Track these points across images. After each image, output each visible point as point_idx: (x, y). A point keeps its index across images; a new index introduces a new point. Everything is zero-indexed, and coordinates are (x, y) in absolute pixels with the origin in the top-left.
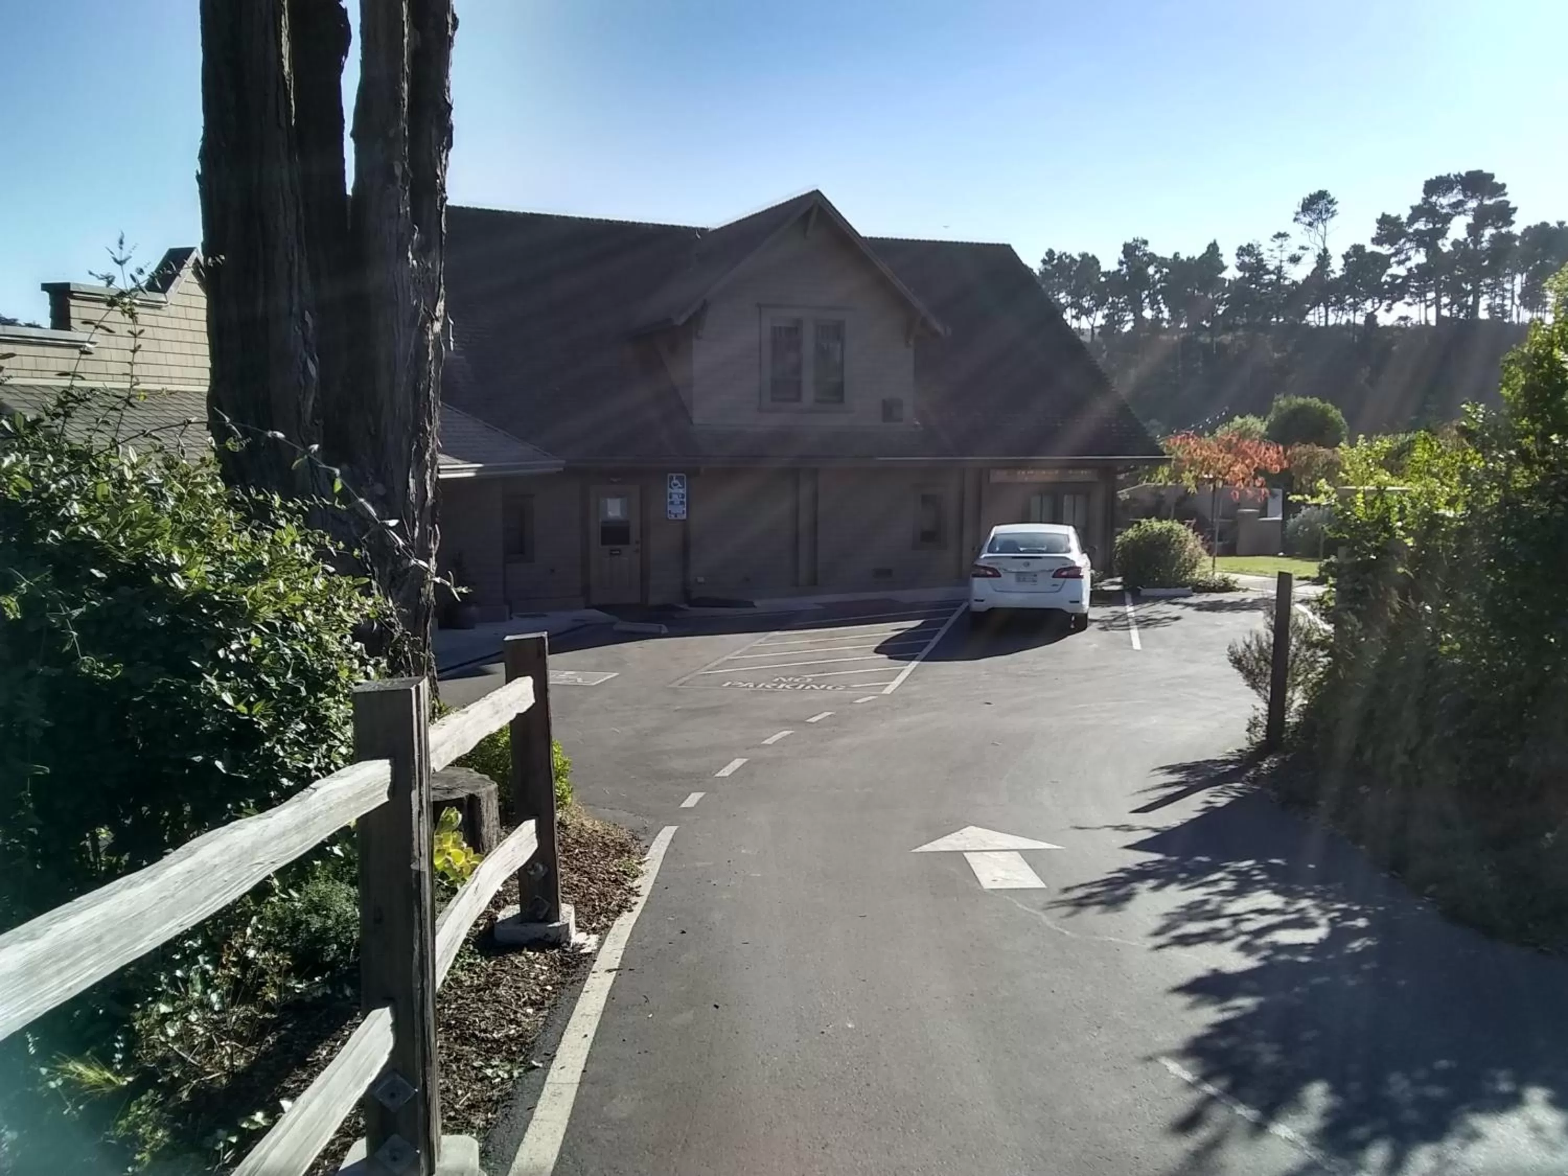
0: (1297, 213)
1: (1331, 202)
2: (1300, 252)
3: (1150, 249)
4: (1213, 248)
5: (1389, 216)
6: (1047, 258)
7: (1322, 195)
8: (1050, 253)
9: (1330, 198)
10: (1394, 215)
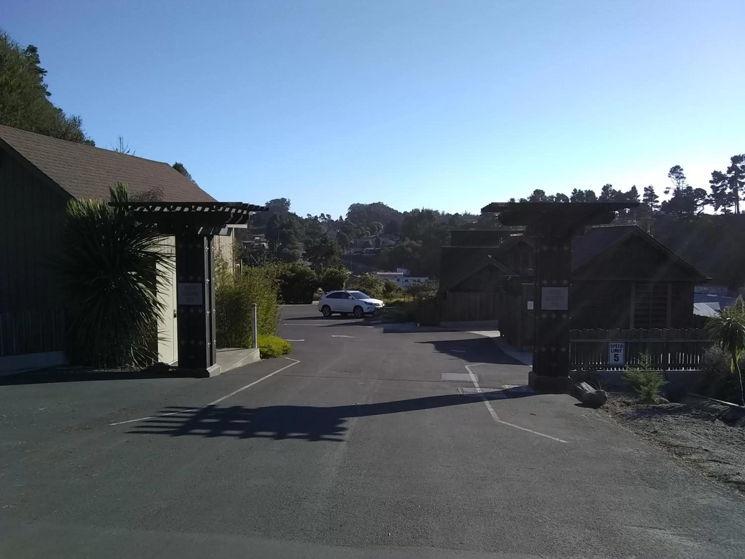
0: (669, 174)
1: (682, 170)
2: (667, 190)
3: (613, 188)
4: (634, 188)
5: (717, 172)
6: (573, 192)
7: (677, 167)
8: (575, 190)
9: (681, 168)
10: (719, 171)
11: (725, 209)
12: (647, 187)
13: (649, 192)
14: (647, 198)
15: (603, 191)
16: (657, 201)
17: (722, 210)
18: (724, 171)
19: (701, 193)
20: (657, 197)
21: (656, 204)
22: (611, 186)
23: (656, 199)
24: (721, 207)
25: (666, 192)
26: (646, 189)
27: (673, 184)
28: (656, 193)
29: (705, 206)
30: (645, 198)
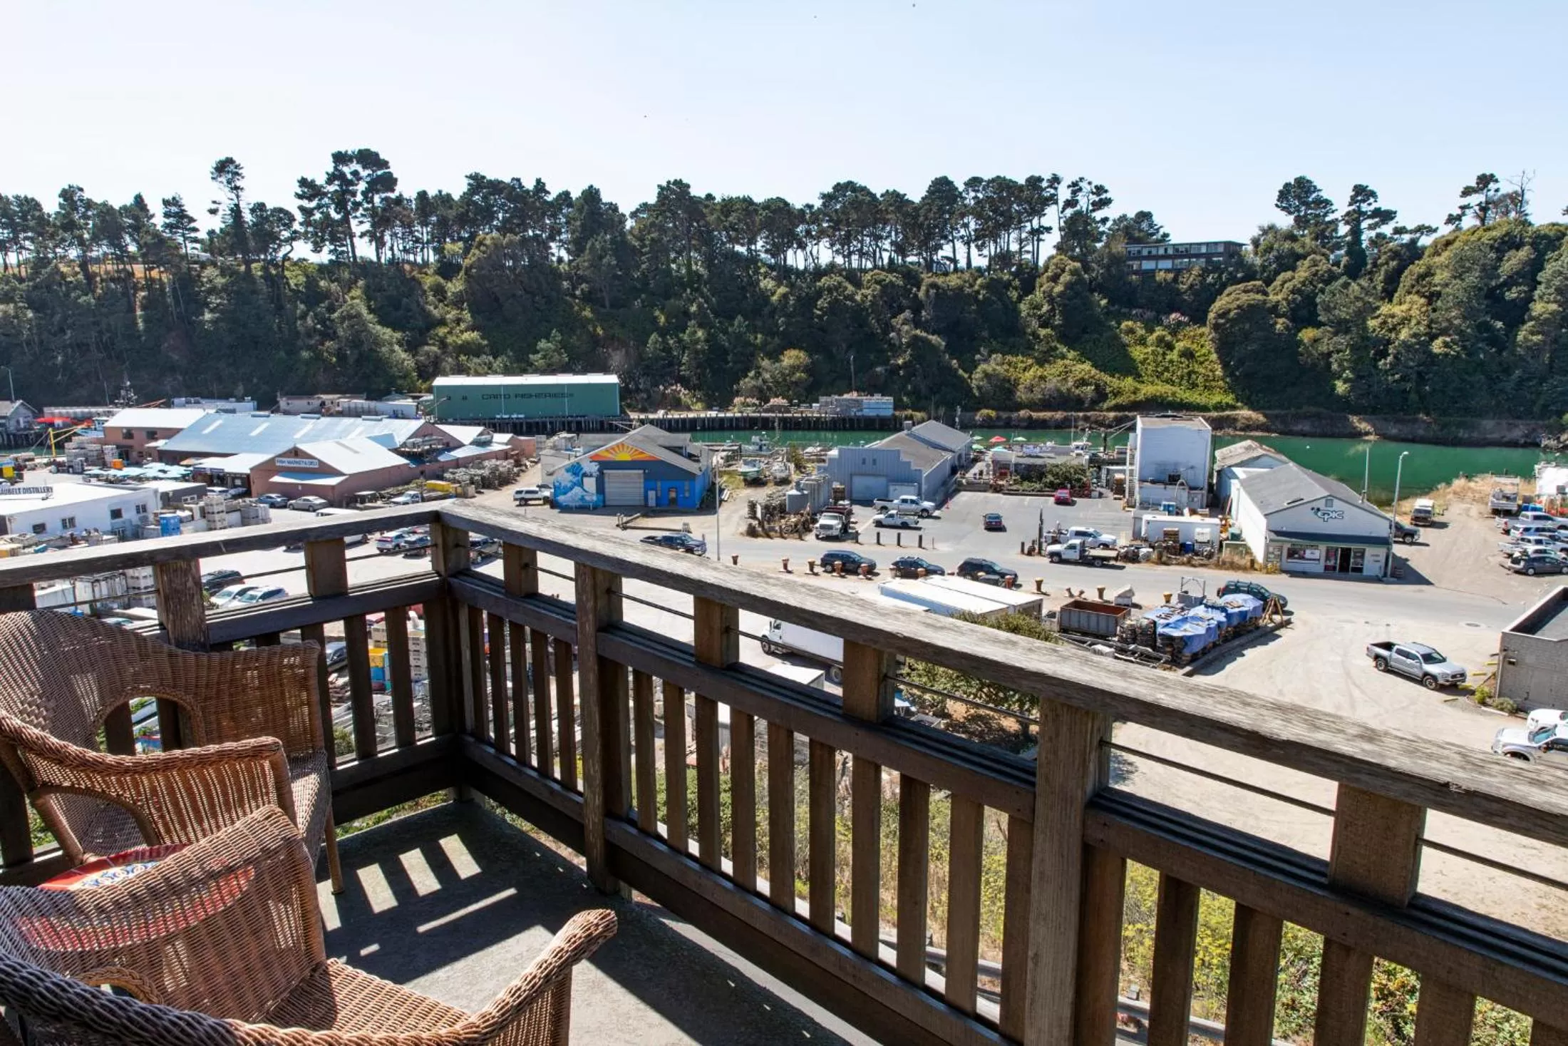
0: (213, 174)
3: (87, 195)
5: (307, 179)
7: (230, 161)
9: (237, 164)
10: (310, 178)
11: (335, 250)
12: (169, 197)
13: (174, 209)
14: (171, 220)
15: (61, 200)
16: (195, 230)
17: (331, 251)
18: (321, 180)
19: (284, 217)
20: (192, 220)
21: (193, 235)
22: (81, 190)
23: (192, 225)
24: (328, 247)
25: (213, 212)
26: (166, 203)
27: (225, 197)
28: (190, 213)
29: (294, 244)
30: (167, 221)
